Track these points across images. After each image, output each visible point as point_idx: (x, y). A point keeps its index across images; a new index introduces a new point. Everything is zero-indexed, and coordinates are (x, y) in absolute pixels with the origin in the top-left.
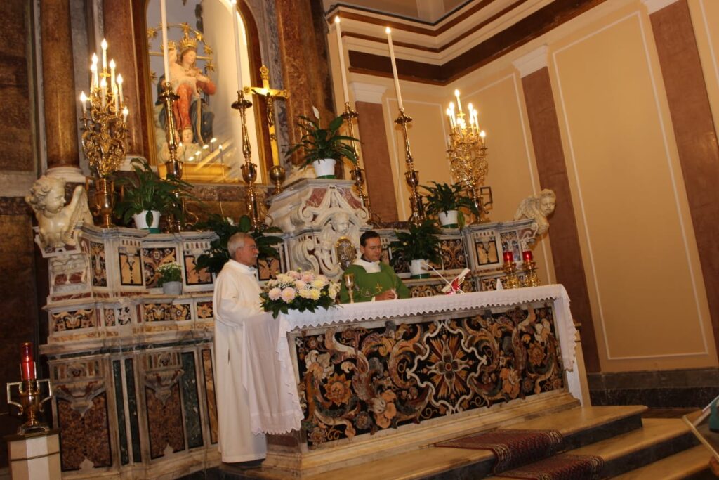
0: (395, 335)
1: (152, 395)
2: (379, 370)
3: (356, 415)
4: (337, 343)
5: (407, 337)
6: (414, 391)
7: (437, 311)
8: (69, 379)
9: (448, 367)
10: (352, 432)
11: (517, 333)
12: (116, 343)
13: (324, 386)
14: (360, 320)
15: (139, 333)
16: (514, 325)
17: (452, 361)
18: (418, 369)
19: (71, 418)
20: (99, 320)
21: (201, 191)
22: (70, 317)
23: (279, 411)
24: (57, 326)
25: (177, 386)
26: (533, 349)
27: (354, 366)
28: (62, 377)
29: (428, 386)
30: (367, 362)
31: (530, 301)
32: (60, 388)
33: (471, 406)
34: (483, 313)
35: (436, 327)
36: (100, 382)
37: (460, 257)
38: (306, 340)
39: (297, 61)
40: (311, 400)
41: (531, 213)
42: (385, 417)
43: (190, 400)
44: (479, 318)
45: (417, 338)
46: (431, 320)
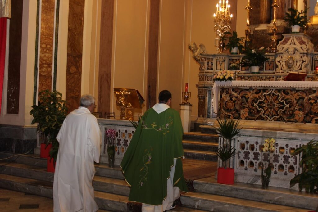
0: (252, 92)
2: (244, 102)
3: (234, 113)
4: (232, 91)
5: (256, 93)
6: (256, 110)
9: (271, 105)
10: (232, 118)
11: (307, 99)
13: (226, 103)
16: (307, 95)
17: (273, 103)
18: (258, 104)
26: (315, 106)
27: (236, 99)
29: (261, 110)
30: (241, 99)
33: (278, 120)
34: (291, 89)
35: (269, 91)
38: (223, 89)
40: (222, 106)
42: (244, 116)
44: (289, 90)
45: (260, 94)
46: (267, 88)
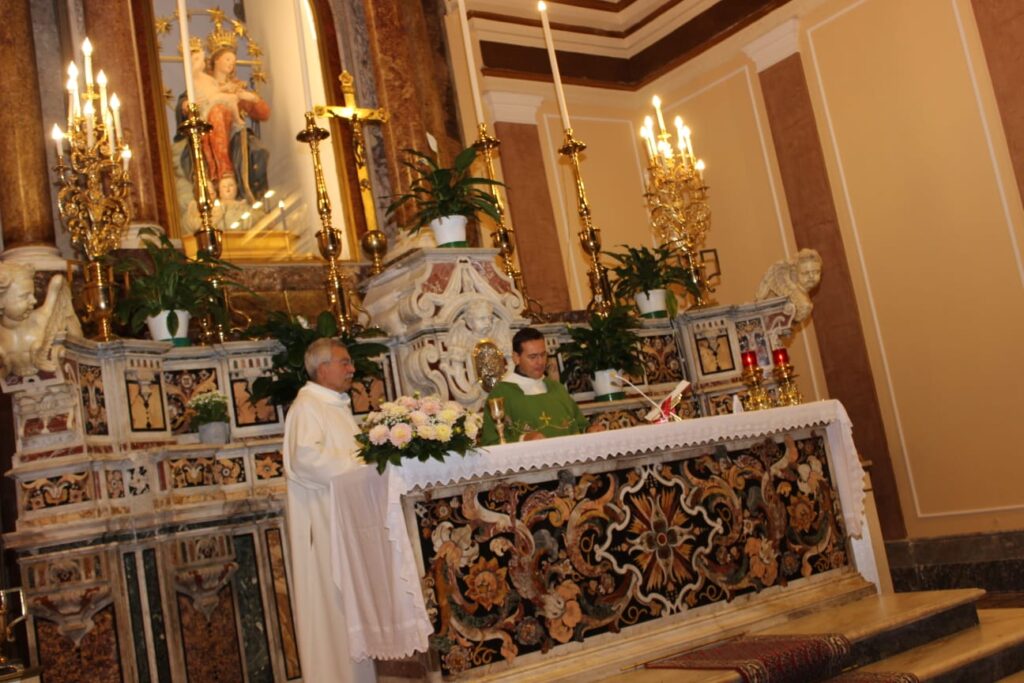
0: (574, 492)
1: (189, 606)
2: (552, 550)
3: (517, 623)
4: (482, 508)
5: (593, 494)
6: (609, 580)
7: (639, 451)
8: (54, 587)
9: (662, 540)
10: (513, 651)
11: (769, 481)
12: (127, 525)
13: (465, 578)
14: (516, 470)
15: (164, 507)
16: (764, 469)
17: (667, 530)
18: (612, 545)
19: (58, 649)
20: (97, 489)
21: (254, 276)
22: (50, 486)
23: (393, 622)
24: (30, 502)
25: (228, 589)
26: (795, 505)
27: (510, 544)
28: (42, 584)
29: (630, 573)
30: (531, 537)
31: (788, 428)
32: (38, 602)
33: (701, 600)
34: (713, 452)
35: (640, 476)
36: (104, 589)
37: (673, 364)
38: (432, 506)
39: (398, 61)
40: (444, 602)
41: (782, 287)
42: (563, 624)
43: (249, 611)
44: (707, 458)
45: (609, 495)
46: (631, 465)
